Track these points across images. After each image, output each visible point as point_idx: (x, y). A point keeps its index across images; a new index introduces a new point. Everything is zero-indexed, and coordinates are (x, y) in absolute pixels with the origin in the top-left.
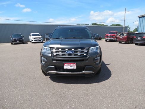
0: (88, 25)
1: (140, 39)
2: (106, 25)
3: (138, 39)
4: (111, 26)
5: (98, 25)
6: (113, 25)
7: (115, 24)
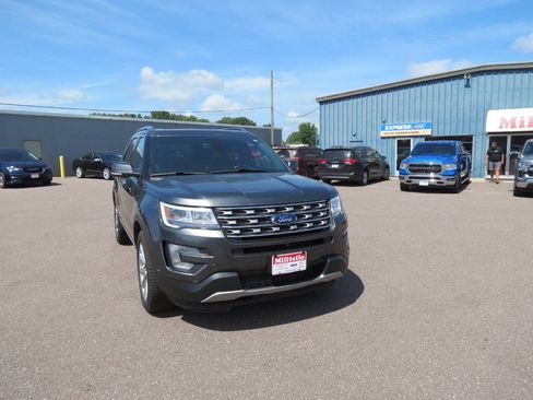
0: (136, 119)
1: (336, 166)
2: (204, 121)
3: (333, 166)
4: (220, 122)
5: (174, 117)
6: (225, 121)
7: (232, 117)
